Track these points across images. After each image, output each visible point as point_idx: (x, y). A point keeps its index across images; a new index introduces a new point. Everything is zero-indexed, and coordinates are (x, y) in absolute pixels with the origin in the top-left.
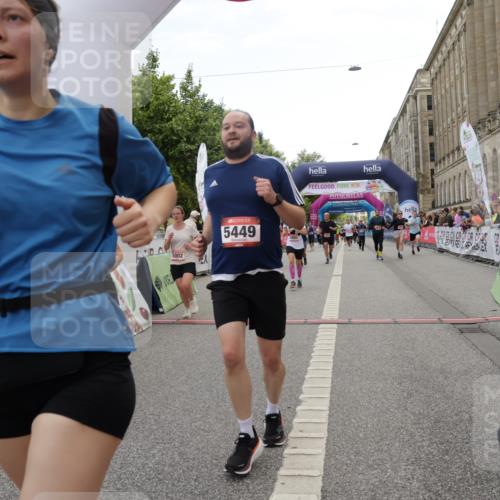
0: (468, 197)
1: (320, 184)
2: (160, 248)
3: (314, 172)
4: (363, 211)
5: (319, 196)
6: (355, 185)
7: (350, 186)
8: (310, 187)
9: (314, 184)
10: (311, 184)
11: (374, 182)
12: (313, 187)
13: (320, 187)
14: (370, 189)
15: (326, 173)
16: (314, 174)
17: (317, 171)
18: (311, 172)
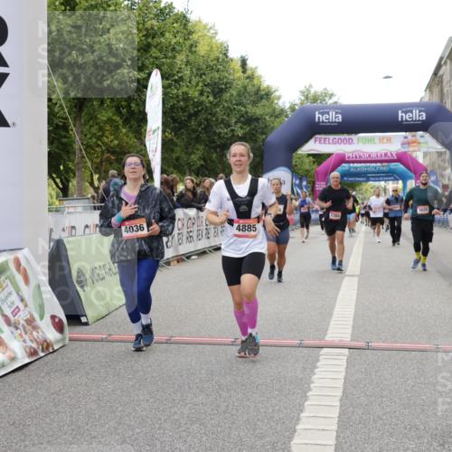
1: (331, 137)
2: (87, 226)
3: (324, 118)
4: (396, 179)
5: (329, 155)
6: (385, 141)
7: (377, 140)
8: (315, 141)
9: (323, 136)
10: (318, 136)
11: (414, 136)
12: (320, 141)
13: (331, 142)
14: (407, 145)
15: (340, 120)
16: (323, 122)
17: (327, 117)
18: (319, 117)
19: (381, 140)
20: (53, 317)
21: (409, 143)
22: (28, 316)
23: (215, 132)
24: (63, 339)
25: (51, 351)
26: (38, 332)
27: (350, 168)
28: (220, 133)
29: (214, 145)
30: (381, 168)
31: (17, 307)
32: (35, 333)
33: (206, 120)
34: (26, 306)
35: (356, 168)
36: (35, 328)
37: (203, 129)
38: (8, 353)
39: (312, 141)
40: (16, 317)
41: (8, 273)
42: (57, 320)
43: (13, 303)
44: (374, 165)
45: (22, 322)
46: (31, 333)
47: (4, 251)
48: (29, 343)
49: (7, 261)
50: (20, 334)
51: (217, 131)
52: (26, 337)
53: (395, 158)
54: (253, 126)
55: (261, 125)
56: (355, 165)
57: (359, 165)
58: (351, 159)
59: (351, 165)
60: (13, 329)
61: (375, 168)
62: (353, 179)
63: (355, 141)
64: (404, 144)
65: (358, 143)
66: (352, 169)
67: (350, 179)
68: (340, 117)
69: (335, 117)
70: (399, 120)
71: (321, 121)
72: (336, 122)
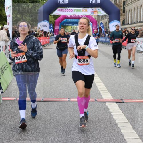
0: (142, 20)
1: (64, 9)
6: (85, 11)
7: (82, 11)
8: (58, 10)
9: (61, 9)
10: (59, 8)
11: (96, 9)
12: (60, 10)
13: (64, 11)
14: (93, 13)
15: (68, 2)
16: (61, 3)
17: (63, 1)
18: (60, 1)
19: (83, 10)
21: (93, 12)
27: (67, 20)
35: (69, 20)
39: (57, 10)
44: (76, 19)
56: (68, 19)
58: (68, 17)
59: (67, 19)
61: (76, 20)
62: (68, 24)
63: (73, 11)
64: (92, 12)
65: (74, 12)
66: (67, 21)
67: (66, 24)
68: (68, 1)
69: (66, 1)
70: (91, 3)
71: (60, 2)
72: (66, 3)
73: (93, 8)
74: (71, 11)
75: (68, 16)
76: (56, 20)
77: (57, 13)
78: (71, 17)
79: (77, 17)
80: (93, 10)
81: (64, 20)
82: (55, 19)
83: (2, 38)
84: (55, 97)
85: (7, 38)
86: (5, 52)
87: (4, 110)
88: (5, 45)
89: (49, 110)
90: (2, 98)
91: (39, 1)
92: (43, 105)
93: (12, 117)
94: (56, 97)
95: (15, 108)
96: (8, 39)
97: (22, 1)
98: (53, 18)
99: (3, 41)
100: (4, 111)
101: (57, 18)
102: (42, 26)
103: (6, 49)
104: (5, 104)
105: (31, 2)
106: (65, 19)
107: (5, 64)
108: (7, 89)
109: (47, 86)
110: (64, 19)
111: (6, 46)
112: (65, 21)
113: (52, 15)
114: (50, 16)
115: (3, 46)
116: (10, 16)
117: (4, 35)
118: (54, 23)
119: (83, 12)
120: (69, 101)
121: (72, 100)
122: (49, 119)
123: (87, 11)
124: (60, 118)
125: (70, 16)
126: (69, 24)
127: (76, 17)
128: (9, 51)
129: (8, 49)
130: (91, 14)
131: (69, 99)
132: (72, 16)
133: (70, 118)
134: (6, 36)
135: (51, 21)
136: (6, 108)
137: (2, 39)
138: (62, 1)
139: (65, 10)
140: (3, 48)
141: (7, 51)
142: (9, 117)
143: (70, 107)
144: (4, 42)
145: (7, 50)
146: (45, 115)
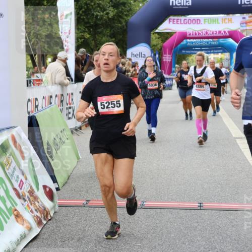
6: (227, 21)
7: (220, 21)
8: (170, 21)
9: (176, 18)
10: (172, 17)
11: (251, 16)
12: (173, 21)
13: (182, 22)
14: (245, 25)
15: (190, 4)
16: (176, 5)
17: (180, 2)
18: (173, 2)
19: (223, 20)
20: (45, 187)
21: (246, 23)
22: (29, 188)
23: (93, 15)
24: (54, 207)
25: (49, 218)
26: (38, 202)
27: (187, 43)
28: (97, 15)
29: (88, 25)
30: (212, 43)
31: (21, 181)
32: (36, 203)
33: (86, 4)
34: (26, 179)
35: (192, 43)
36: (36, 198)
37: (83, 12)
38: (26, 225)
39: (167, 21)
40: (22, 190)
41: (10, 151)
42: (48, 189)
43: (18, 177)
44: (207, 40)
45: (27, 194)
46: (35, 204)
47: (3, 130)
48: (36, 213)
49: (8, 139)
50: (28, 205)
51: (95, 14)
52: (32, 208)
53: (228, 34)
54: (120, 9)
55: (128, 8)
56: (191, 40)
57: (194, 40)
59: (188, 40)
60: (23, 201)
61: (208, 43)
62: (190, 52)
63: (202, 21)
64: (243, 23)
65: (205, 23)
66: (189, 44)
67: (187, 52)
68: (190, 2)
69: (187, 2)
70: (239, 3)
71: (174, 4)
72: (186, 6)
73: (245, 15)
74: (198, 21)
75: (190, 34)
76: (166, 43)
77: (166, 26)
78: (197, 36)
79: (210, 35)
80: (244, 18)
81: (182, 43)
82: (163, 41)
83: (55, 79)
84: (170, 200)
85: (65, 79)
86: (61, 108)
87: (63, 226)
88: (61, 93)
89: (157, 227)
90: (59, 200)
91: (130, 3)
92: (145, 215)
93: (79, 239)
94: (172, 200)
95: (86, 220)
96: (67, 81)
97: (94, 4)
98: (159, 38)
99: (56, 84)
100: (62, 228)
101: (167, 39)
102: (136, 56)
103: (62, 101)
104: (65, 213)
105: (112, 6)
106: (185, 41)
107: (61, 132)
108: (66, 183)
109: (151, 177)
110: (182, 41)
111: (62, 95)
112: (184, 44)
113: (157, 31)
114: (152, 35)
115: (56, 96)
116: (69, 34)
117: (58, 71)
118: (161, 49)
119: (224, 24)
120: (201, 208)
121: (206, 205)
122: (159, 244)
123: (233, 20)
124: (183, 243)
125: (196, 34)
126: (194, 50)
127: (207, 36)
128: (69, 106)
129: (68, 102)
130: (242, 28)
131: (199, 205)
132: (199, 34)
133: (204, 243)
134: (63, 74)
135: (154, 45)
136: (66, 221)
137: (55, 82)
138: (177, 2)
139: (184, 20)
140: (57, 98)
141: (65, 106)
142: (73, 239)
143: (203, 221)
144: (59, 87)
145: (64, 103)
146: (149, 236)
